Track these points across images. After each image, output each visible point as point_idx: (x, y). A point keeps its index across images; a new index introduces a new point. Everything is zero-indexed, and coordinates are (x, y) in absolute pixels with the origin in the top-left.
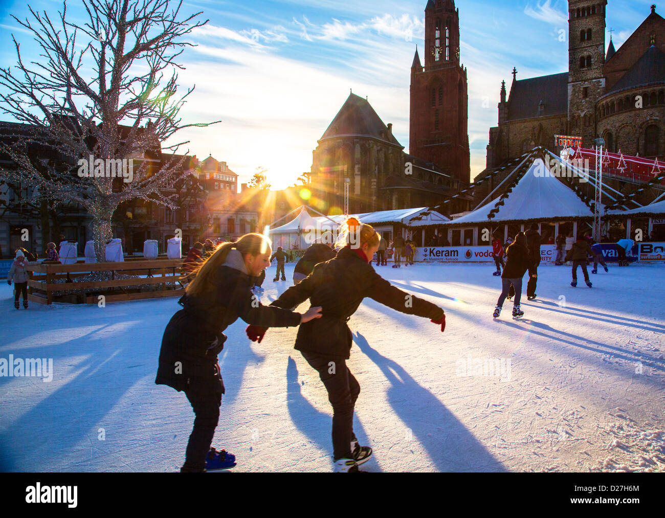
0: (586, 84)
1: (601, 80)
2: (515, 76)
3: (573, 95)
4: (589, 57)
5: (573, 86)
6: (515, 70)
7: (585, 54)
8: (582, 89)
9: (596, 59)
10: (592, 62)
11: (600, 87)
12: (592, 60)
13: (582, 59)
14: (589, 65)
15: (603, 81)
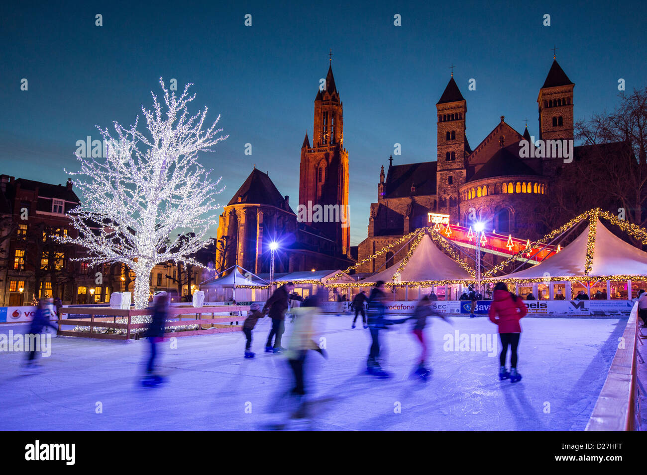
0: (451, 174)
1: (463, 170)
2: (391, 162)
3: (441, 181)
4: (453, 153)
5: (441, 174)
6: (391, 157)
7: (450, 150)
8: (448, 177)
9: (459, 155)
10: (456, 157)
11: (462, 176)
12: (456, 155)
13: (448, 154)
14: (454, 159)
15: (464, 171)
